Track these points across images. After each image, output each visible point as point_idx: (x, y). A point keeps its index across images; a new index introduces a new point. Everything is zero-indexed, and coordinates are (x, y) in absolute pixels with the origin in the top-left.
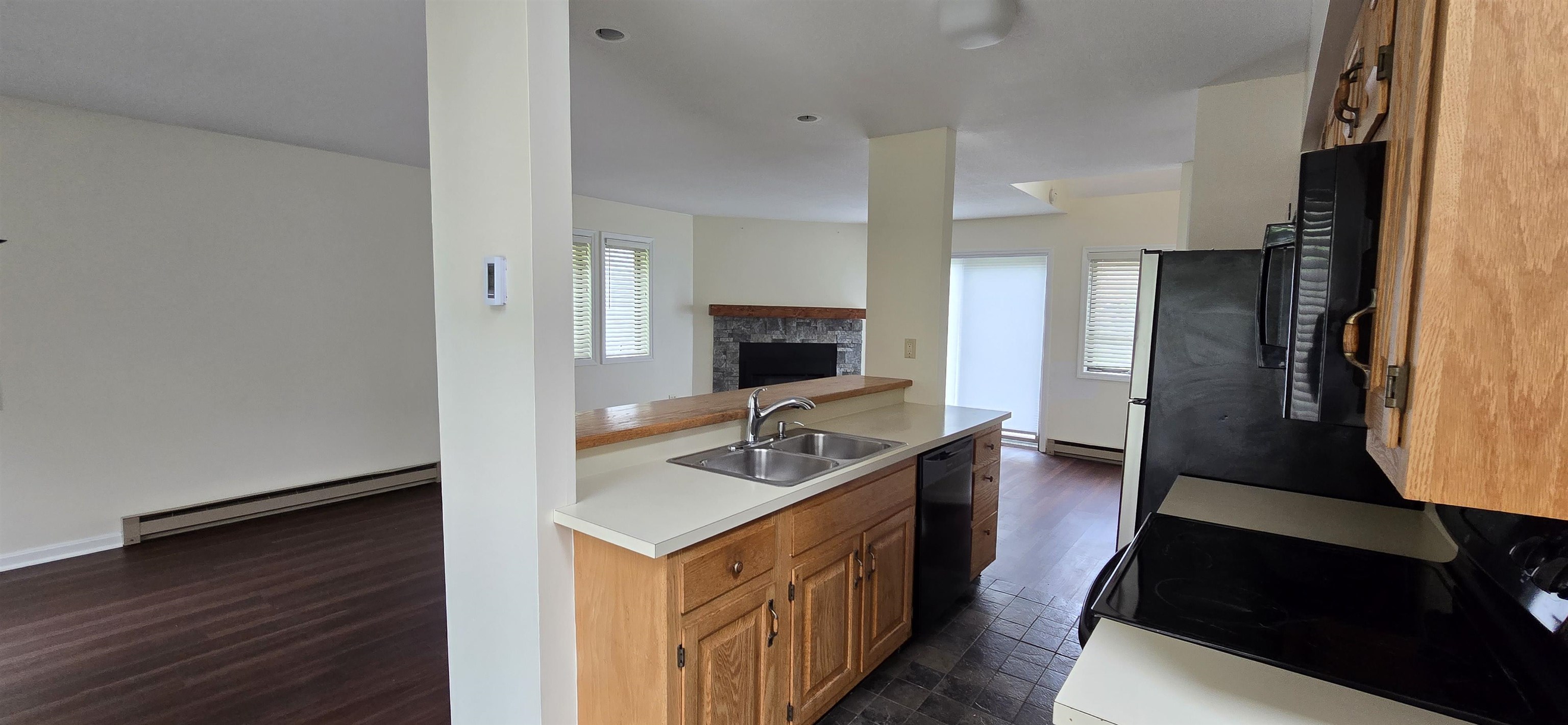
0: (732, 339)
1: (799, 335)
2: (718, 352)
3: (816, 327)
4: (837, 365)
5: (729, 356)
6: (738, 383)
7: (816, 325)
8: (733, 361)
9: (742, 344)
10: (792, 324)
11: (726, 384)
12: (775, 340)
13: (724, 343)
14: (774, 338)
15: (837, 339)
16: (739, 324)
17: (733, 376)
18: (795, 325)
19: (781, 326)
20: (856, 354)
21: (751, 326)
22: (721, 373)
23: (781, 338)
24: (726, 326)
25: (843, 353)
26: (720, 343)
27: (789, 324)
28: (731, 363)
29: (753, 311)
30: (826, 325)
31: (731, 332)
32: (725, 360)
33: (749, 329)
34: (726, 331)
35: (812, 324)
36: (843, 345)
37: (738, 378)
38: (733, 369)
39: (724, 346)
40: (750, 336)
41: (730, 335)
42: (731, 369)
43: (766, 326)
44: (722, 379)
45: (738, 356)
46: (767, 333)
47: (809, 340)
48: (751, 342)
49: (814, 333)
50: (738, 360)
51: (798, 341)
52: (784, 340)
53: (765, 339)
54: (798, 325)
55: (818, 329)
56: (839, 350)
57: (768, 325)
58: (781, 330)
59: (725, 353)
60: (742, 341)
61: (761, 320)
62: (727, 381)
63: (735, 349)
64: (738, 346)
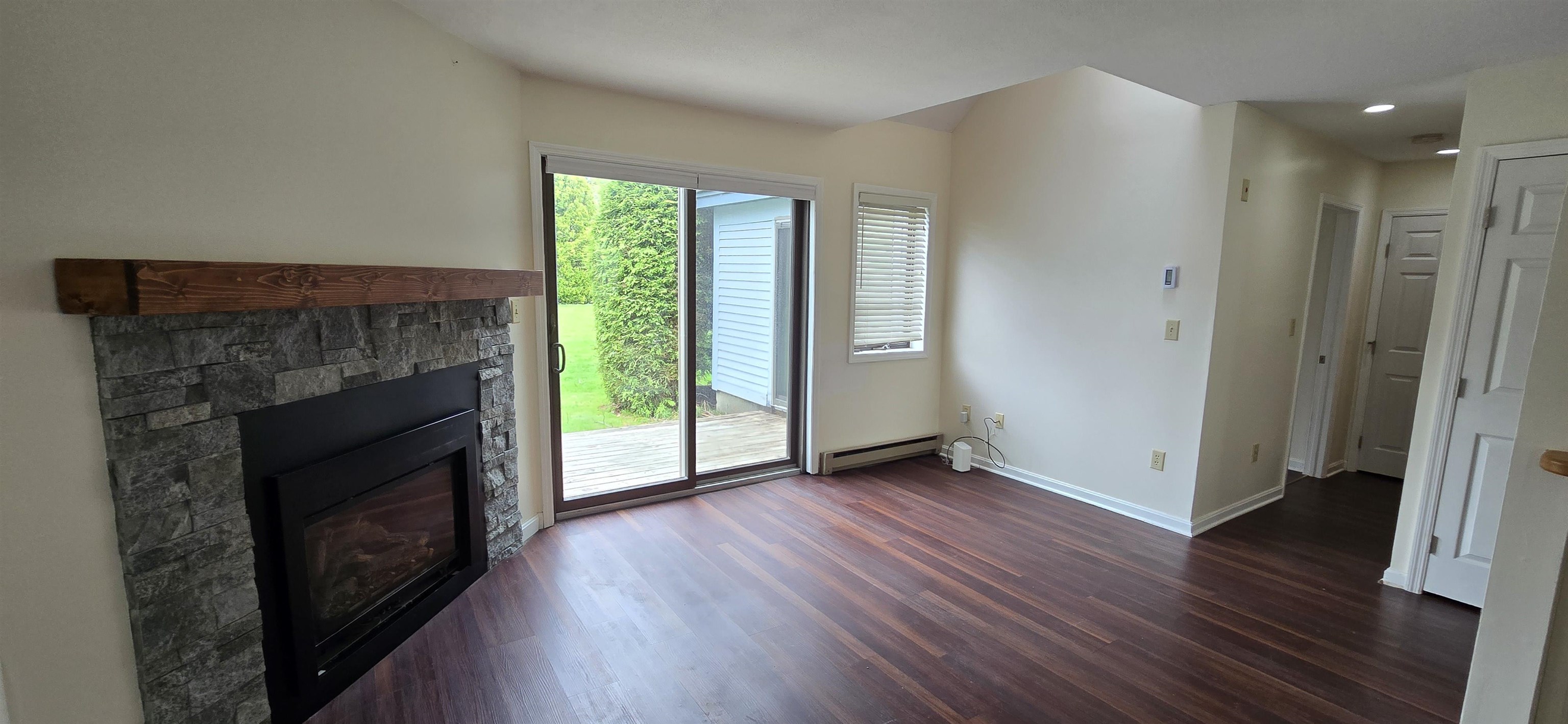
0: (207, 407)
1: (407, 352)
2: (149, 479)
3: (438, 324)
4: (482, 414)
5: (203, 481)
6: (252, 574)
7: (439, 318)
8: (222, 497)
9: (244, 417)
10: (388, 322)
11: (206, 597)
12: (352, 378)
13: (172, 434)
14: (347, 374)
15: (478, 349)
16: (225, 340)
17: (230, 558)
18: (394, 324)
19: (360, 334)
20: (506, 378)
21: (273, 343)
22: (177, 565)
23: (367, 371)
24: (172, 357)
25: (489, 382)
26: (152, 438)
27: (381, 321)
28: (218, 505)
29: (315, 284)
30: (455, 317)
31: (195, 380)
32: (187, 503)
33: (268, 358)
34: (173, 381)
35: (431, 316)
36: (488, 363)
37: (251, 552)
38: (226, 527)
39: (173, 446)
40: (273, 383)
41: (198, 393)
42: (221, 532)
43: (319, 338)
44: (182, 587)
45: (240, 469)
46: (327, 359)
47: (428, 362)
48: (279, 402)
49: (434, 341)
50: (239, 486)
51: (405, 370)
52: (374, 374)
53: (321, 386)
54: (403, 323)
55: (442, 329)
56: (485, 375)
57: (325, 332)
58: (362, 343)
59: (181, 475)
60: (248, 407)
61: (303, 316)
62: (207, 583)
63: (223, 444)
64: (234, 428)
